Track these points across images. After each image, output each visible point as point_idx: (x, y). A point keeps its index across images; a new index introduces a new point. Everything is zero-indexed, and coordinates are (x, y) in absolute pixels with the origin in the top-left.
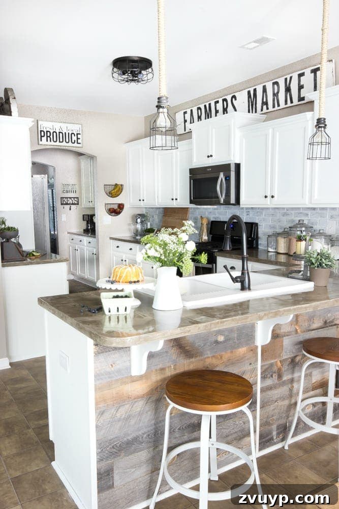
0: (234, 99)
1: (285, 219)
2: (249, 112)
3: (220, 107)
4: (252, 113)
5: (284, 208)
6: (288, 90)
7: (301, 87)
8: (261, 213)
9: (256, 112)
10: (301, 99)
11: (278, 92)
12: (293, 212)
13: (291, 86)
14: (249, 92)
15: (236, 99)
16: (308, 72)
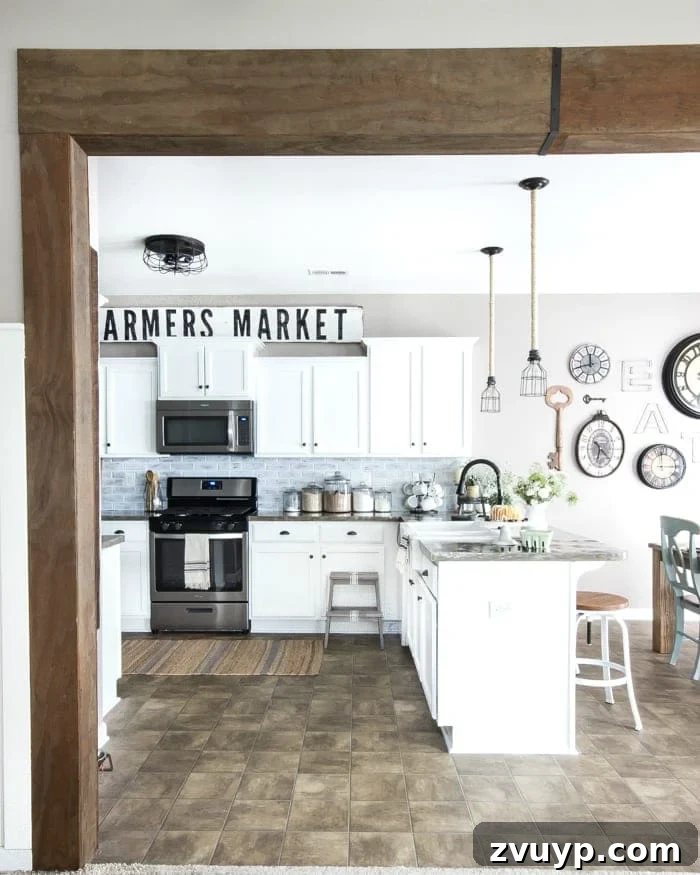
0: (207, 315)
1: (299, 472)
2: (236, 334)
3: (178, 318)
4: (242, 335)
5: (298, 459)
6: (301, 323)
7: (320, 325)
8: (262, 465)
9: (248, 335)
10: (320, 337)
11: (286, 323)
12: (313, 463)
13: (306, 319)
14: (236, 313)
15: (211, 315)
16: (330, 310)
